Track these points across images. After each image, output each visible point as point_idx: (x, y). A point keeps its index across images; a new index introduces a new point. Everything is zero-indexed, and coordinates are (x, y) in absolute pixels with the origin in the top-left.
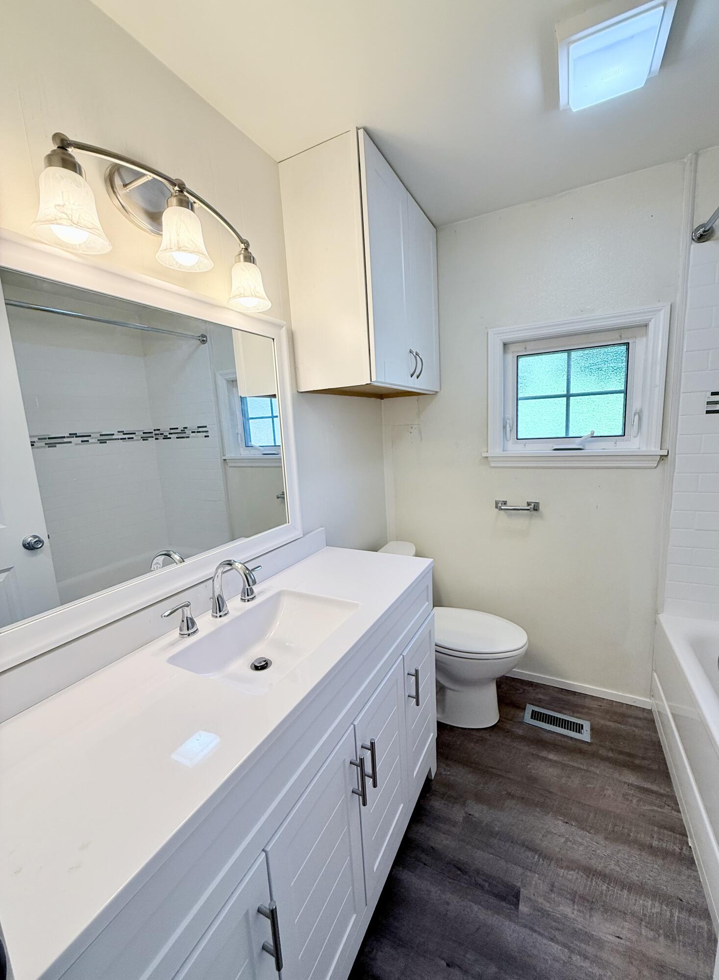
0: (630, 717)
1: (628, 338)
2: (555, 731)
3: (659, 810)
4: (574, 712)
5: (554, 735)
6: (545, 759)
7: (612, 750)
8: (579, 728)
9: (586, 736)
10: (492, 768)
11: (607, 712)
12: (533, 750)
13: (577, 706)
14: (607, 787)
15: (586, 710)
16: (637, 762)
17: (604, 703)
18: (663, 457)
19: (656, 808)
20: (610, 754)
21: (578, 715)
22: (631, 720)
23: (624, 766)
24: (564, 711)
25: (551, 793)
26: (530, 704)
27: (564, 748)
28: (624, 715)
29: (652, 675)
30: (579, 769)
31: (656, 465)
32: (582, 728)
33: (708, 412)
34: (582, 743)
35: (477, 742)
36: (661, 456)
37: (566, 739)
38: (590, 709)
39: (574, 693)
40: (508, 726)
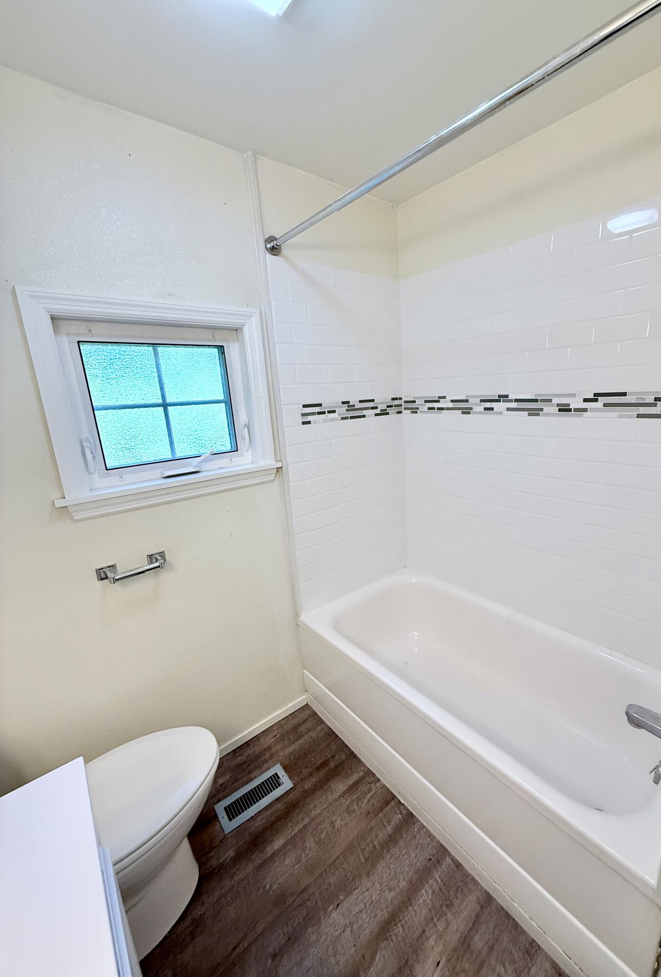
0: (300, 725)
1: (222, 341)
2: (260, 809)
3: (371, 794)
4: (260, 767)
5: (264, 815)
6: (275, 854)
7: (311, 774)
8: (275, 781)
9: (287, 784)
10: (234, 949)
11: (282, 738)
12: (257, 859)
13: (258, 757)
14: (334, 819)
15: (268, 754)
16: (332, 765)
17: (275, 730)
18: (279, 469)
19: (369, 796)
20: (314, 780)
21: (265, 766)
22: (303, 728)
23: (329, 780)
24: (252, 775)
25: (304, 890)
26: (217, 803)
27: (279, 819)
28: (295, 729)
29: (303, 674)
30: (305, 827)
31: (274, 478)
32: (279, 778)
33: (304, 423)
34: (289, 795)
35: (193, 938)
36: (277, 468)
37: (274, 808)
38: (269, 748)
39: (247, 744)
40: (214, 862)
